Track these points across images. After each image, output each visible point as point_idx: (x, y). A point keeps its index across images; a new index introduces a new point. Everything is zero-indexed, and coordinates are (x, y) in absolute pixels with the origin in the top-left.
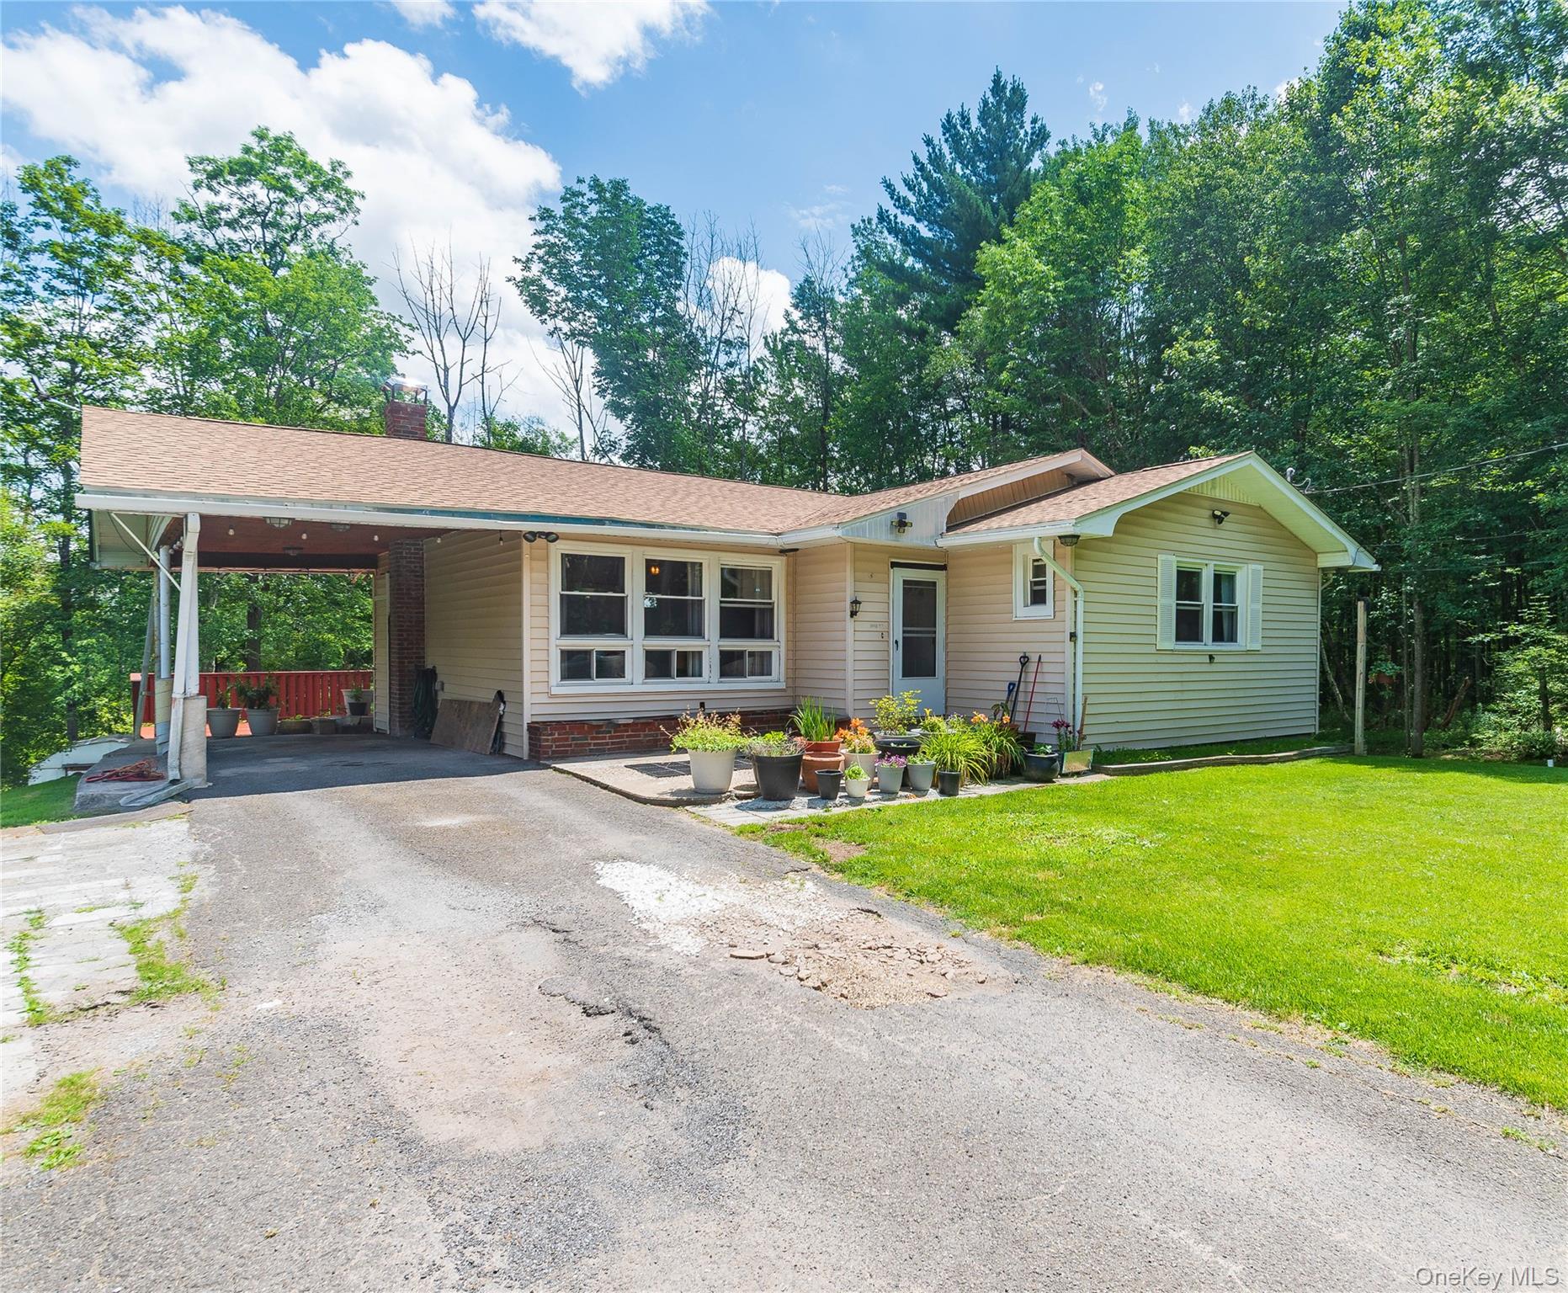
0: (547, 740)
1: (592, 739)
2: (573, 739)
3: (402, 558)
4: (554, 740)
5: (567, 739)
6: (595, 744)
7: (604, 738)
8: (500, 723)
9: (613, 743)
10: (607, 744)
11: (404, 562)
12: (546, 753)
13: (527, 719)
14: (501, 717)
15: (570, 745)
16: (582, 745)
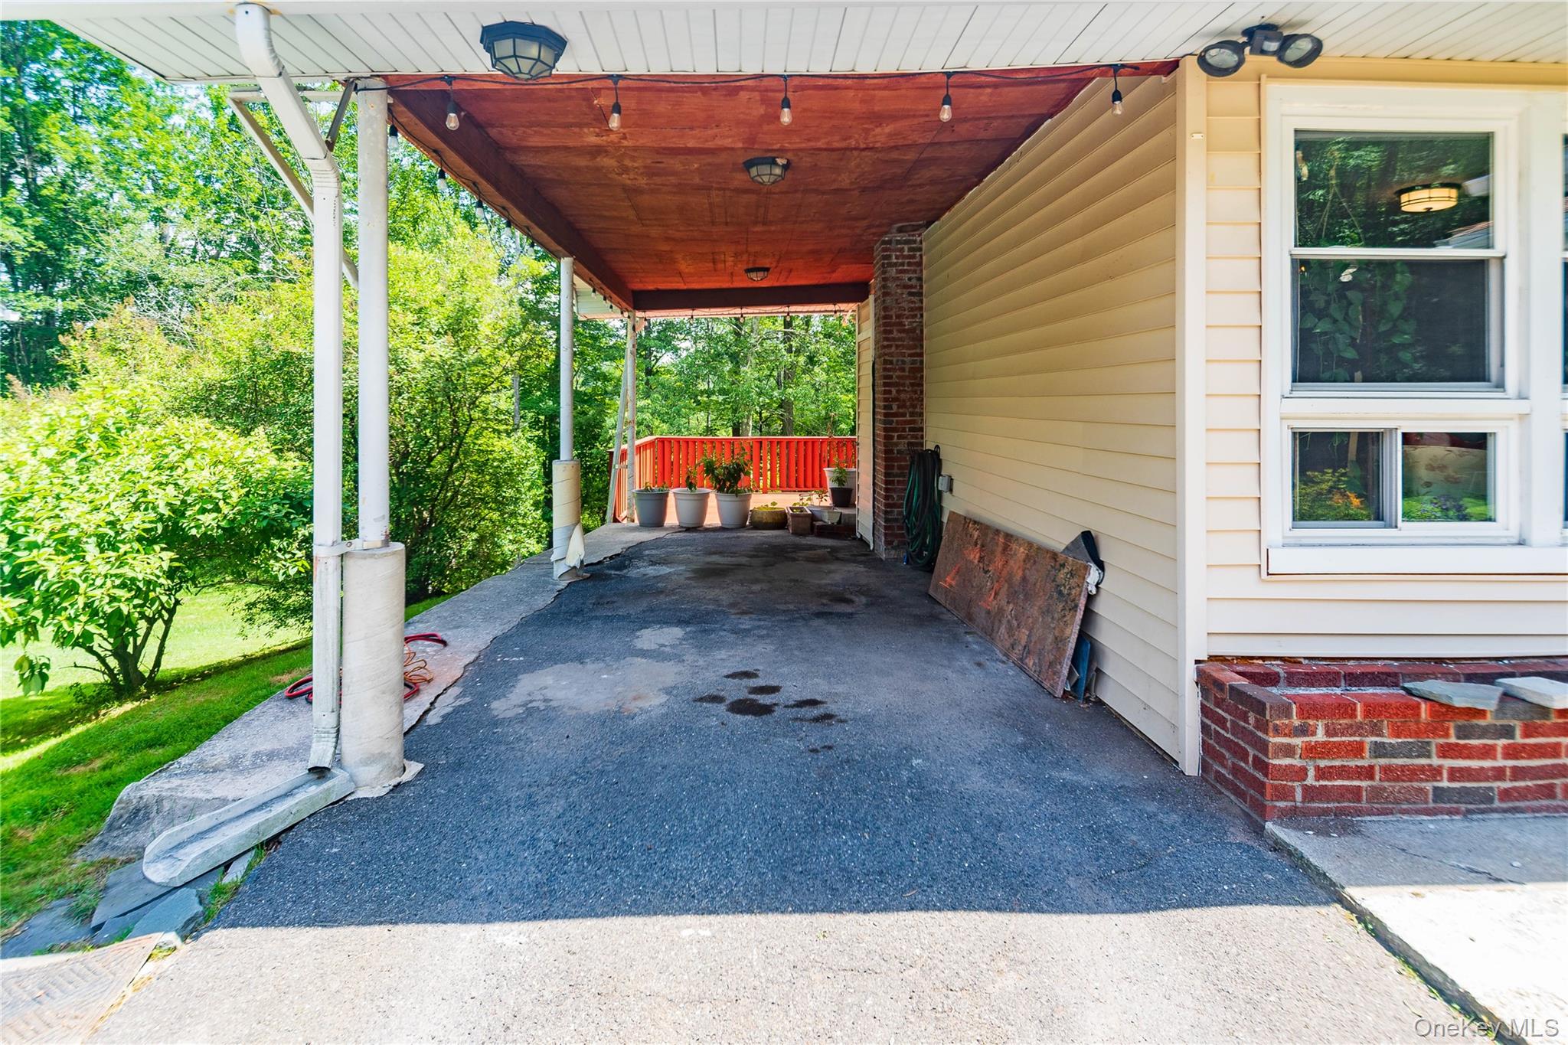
0: (1289, 751)
1: (1446, 751)
2: (1379, 750)
3: (891, 265)
4: (1312, 751)
5: (1357, 750)
6: (1455, 774)
7: (1487, 752)
8: (1089, 615)
9: (1518, 773)
10: (1499, 774)
11: (893, 272)
12: (1286, 794)
13: (1196, 647)
14: (1091, 598)
15: (1368, 773)
16: (1413, 773)
